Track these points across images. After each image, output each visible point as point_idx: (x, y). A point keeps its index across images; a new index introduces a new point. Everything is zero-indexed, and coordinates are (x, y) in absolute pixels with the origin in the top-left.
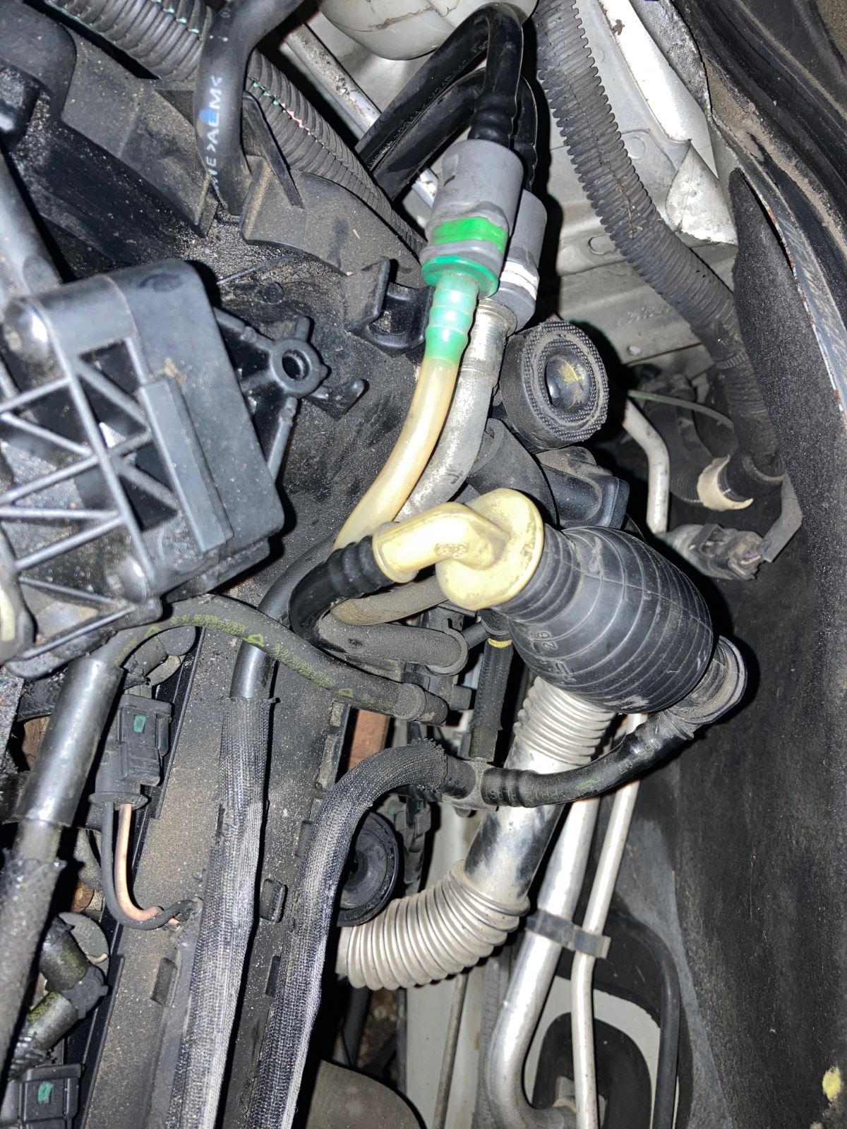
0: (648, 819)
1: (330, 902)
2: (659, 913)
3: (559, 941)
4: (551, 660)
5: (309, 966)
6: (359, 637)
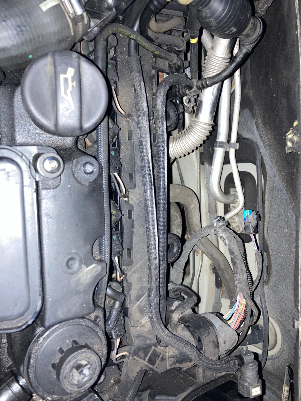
0: (245, 109)
1: (165, 111)
2: (252, 133)
3: (224, 148)
4: (210, 19)
5: (163, 127)
6: (158, 36)
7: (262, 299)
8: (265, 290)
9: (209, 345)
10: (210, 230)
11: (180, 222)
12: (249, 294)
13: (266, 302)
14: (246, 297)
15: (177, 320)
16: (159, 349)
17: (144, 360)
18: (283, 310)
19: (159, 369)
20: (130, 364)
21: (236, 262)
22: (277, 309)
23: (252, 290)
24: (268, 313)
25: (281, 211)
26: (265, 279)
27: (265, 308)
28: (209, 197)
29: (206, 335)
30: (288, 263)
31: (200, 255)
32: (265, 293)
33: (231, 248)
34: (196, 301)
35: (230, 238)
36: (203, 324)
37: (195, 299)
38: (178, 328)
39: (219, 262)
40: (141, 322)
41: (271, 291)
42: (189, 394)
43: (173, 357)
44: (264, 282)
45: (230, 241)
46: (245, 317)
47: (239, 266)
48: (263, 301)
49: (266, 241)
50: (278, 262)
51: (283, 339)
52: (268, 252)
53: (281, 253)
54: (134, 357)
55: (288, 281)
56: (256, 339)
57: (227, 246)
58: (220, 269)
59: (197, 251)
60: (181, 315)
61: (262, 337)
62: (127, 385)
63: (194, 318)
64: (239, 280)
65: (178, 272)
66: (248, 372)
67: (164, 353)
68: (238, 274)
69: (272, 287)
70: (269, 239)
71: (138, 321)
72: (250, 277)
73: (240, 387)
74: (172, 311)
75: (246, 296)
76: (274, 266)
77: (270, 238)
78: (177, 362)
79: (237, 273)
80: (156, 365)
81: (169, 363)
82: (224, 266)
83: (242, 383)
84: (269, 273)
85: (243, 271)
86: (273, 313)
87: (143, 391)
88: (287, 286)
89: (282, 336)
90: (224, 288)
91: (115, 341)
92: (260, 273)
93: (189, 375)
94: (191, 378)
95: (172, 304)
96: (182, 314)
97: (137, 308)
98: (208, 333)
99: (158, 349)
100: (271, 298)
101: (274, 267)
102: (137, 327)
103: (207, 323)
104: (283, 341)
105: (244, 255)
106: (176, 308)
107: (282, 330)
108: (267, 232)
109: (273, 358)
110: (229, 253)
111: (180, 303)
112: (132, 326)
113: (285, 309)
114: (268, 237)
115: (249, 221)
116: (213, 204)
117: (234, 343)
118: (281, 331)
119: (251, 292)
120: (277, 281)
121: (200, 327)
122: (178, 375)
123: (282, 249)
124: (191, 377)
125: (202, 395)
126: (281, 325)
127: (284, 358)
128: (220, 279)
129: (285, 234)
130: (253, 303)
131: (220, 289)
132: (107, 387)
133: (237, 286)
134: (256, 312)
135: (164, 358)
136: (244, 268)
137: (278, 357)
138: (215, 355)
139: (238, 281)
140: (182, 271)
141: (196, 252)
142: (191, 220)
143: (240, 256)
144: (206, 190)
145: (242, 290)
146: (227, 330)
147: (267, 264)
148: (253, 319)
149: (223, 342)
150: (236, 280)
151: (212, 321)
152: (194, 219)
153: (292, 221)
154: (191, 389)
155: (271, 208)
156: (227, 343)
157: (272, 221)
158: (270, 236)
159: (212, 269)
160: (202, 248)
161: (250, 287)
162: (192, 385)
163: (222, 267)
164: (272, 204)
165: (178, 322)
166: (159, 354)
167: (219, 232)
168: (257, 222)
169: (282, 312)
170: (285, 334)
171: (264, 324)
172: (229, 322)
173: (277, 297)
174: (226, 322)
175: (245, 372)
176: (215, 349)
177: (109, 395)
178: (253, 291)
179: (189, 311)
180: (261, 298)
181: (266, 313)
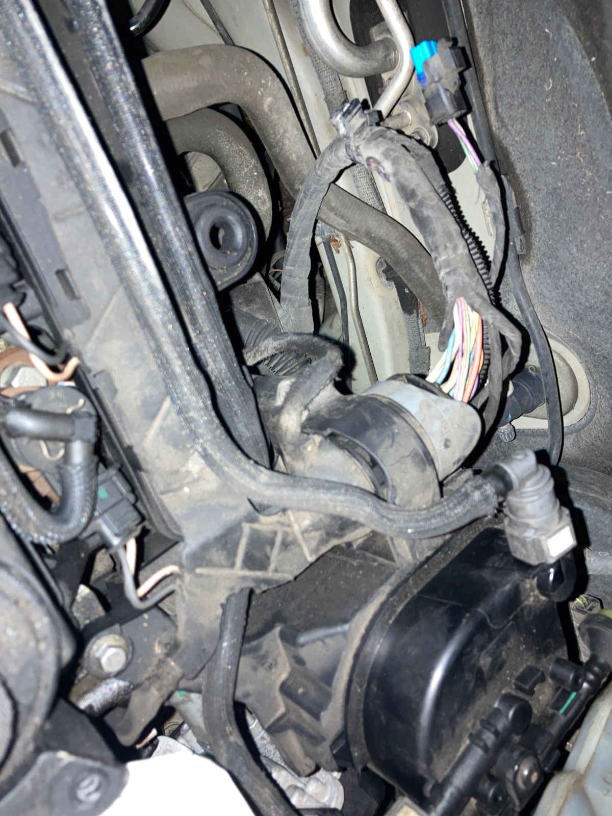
7: (523, 300)
8: (526, 277)
9: (403, 467)
10: (336, 155)
11: (254, 166)
12: (485, 294)
13: (535, 306)
14: (476, 306)
15: (299, 430)
16: (266, 523)
17: (232, 565)
18: (581, 312)
19: (284, 572)
20: (191, 594)
21: (428, 218)
22: (566, 314)
23: (490, 283)
24: (545, 330)
25: (522, 31)
26: (518, 248)
27: (534, 321)
28: (320, 77)
29: (388, 442)
30: (572, 180)
31: (344, 248)
32: (528, 284)
33: (402, 180)
34: (340, 362)
35: (393, 154)
36: (374, 416)
37: (333, 358)
38: (306, 448)
39: (391, 246)
40: (188, 473)
41: (542, 273)
42: (383, 605)
43: (315, 527)
44: (518, 257)
45: (395, 162)
46: (489, 360)
47: (437, 226)
48: (525, 306)
49: (500, 142)
50: (542, 187)
51: (591, 381)
52: (511, 171)
53: (547, 159)
54: (198, 571)
55: (580, 229)
56: (529, 401)
57: (391, 178)
58: (398, 262)
59: (336, 241)
60: (305, 414)
61: (541, 391)
62: (203, 648)
63: (344, 407)
64: (447, 263)
65: (296, 305)
66: (530, 502)
67: (286, 529)
68: (441, 249)
69: (542, 262)
70: (507, 130)
71: (177, 472)
72: (476, 250)
73: (513, 545)
74: (279, 411)
75: (478, 302)
76: (535, 202)
77: (510, 128)
78: (330, 535)
79: (437, 248)
80: (272, 567)
81: (308, 548)
82: (407, 251)
83: (516, 533)
84: (525, 230)
85: (452, 235)
86: (557, 328)
87: (261, 634)
88: (582, 245)
89: (589, 373)
90: (423, 310)
91: (121, 552)
92: (502, 229)
93: (375, 553)
94: (381, 560)
95: (275, 391)
96: (306, 408)
97: (161, 438)
98: (393, 436)
99: (262, 524)
100: (545, 291)
101: (536, 204)
102: (181, 488)
103: (383, 409)
104: (594, 383)
105: (447, 191)
106: (287, 399)
107: (588, 359)
108: (497, 113)
109: (577, 430)
110: (402, 197)
111: (293, 380)
112: (163, 493)
113: (586, 307)
114: (503, 125)
115: (432, 76)
116: (336, 95)
117: (471, 438)
118: (585, 363)
119: (488, 290)
120: (550, 242)
121: (365, 427)
122: (345, 563)
123: (548, 146)
124: (380, 556)
125: (419, 593)
126: (583, 349)
127: (602, 421)
128: (409, 289)
129: (547, 96)
130: (500, 316)
131: (414, 315)
132: (150, 669)
133: (448, 283)
134: (514, 337)
135: (290, 539)
136: (454, 228)
137: (588, 423)
138: (427, 485)
139: (446, 267)
140: (307, 300)
141: (332, 244)
142: (281, 149)
143: (433, 195)
144: (309, 59)
145: (462, 291)
146: (446, 410)
147: (515, 206)
148: (511, 358)
149: (442, 443)
150: (440, 269)
151: (398, 398)
152: (287, 142)
153: (563, 46)
154: (386, 589)
155: (492, 32)
156: (454, 443)
157: (504, 74)
158: (506, 121)
159: (384, 272)
160: (338, 221)
161: (484, 277)
162: (387, 578)
163: (403, 256)
164: (492, 21)
165: (302, 432)
166: (270, 535)
167: (358, 147)
168: (461, 75)
169: (579, 317)
170: (595, 366)
171: (541, 362)
172: (446, 388)
173: (561, 283)
174: (436, 391)
175: (519, 505)
176: (423, 470)
177: (159, 690)
178: (493, 285)
179: (327, 395)
180: (518, 301)
181: (539, 333)
